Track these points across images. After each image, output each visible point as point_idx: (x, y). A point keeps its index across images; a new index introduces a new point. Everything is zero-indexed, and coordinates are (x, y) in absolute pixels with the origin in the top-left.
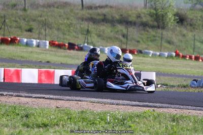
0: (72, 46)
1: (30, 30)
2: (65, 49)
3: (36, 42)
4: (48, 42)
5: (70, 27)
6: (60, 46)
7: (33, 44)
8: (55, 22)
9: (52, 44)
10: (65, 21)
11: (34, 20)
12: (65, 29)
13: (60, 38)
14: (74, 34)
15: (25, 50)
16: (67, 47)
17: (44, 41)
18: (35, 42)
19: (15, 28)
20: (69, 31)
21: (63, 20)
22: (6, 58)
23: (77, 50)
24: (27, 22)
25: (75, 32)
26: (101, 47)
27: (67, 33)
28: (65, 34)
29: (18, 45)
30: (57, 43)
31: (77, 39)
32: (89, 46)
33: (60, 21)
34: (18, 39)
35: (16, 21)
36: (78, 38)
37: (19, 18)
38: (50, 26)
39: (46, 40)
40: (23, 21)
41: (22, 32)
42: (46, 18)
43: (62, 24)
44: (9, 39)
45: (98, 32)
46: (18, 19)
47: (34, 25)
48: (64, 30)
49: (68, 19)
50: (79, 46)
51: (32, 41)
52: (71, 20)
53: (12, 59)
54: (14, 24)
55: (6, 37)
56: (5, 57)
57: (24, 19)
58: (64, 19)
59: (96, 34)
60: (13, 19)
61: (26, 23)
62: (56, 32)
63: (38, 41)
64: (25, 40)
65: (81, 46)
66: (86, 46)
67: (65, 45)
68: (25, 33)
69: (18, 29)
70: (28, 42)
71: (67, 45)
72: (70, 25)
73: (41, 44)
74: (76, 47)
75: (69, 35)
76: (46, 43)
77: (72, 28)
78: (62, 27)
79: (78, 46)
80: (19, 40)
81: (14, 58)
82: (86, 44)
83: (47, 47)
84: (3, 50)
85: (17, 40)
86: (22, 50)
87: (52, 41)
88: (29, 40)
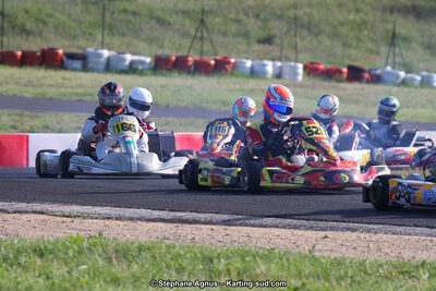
0: (355, 74)
1: (268, 40)
2: (341, 81)
3: (274, 66)
4: (300, 67)
5: (360, 31)
6: (331, 74)
7: (265, 73)
8: (327, 20)
9: (311, 70)
10: (351, 17)
11: (280, 17)
12: (351, 35)
13: (334, 55)
14: (370, 45)
15: (237, 87)
16: (345, 76)
17: (292, 64)
18: (270, 67)
19: (235, 36)
20: (358, 39)
21: (346, 14)
22: (185, 108)
23: (368, 82)
24: (264, 21)
25: (373, 40)
26: (424, 73)
27: (354, 44)
28: (350, 47)
29: (232, 74)
30: (322, 67)
31: (374, 56)
32: (396, 71)
33: (341, 18)
34: (233, 60)
35: (238, 21)
36: (377, 53)
37: (246, 14)
38: (315, 30)
39: (296, 61)
40: (253, 20)
41: (248, 44)
42: (307, 10)
43: (342, 24)
44: (213, 62)
45: (427, 39)
46: (242, 17)
47: (277, 28)
48: (347, 35)
49: (358, 11)
50: (372, 73)
51: (265, 65)
52: (366, 14)
53: (200, 108)
54: (234, 28)
55: (205, 58)
56: (184, 105)
57: (257, 16)
58: (349, 12)
59: (422, 44)
60: (232, 16)
61: (259, 23)
62: (327, 42)
63: (279, 64)
64: (249, 63)
65: (379, 72)
66: (388, 73)
67: (340, 72)
68: (256, 47)
69: (240, 39)
70: (256, 68)
71: (345, 70)
72: (361, 26)
73: (286, 71)
74: (367, 76)
75: (357, 48)
76: (295, 68)
77: (366, 32)
78: (343, 30)
79: (369, 72)
80: (235, 64)
81: (205, 105)
82: (389, 68)
83: (300, 78)
84: (190, 87)
85: (229, 63)
86: (232, 86)
87: (312, 63)
88: (257, 62)
